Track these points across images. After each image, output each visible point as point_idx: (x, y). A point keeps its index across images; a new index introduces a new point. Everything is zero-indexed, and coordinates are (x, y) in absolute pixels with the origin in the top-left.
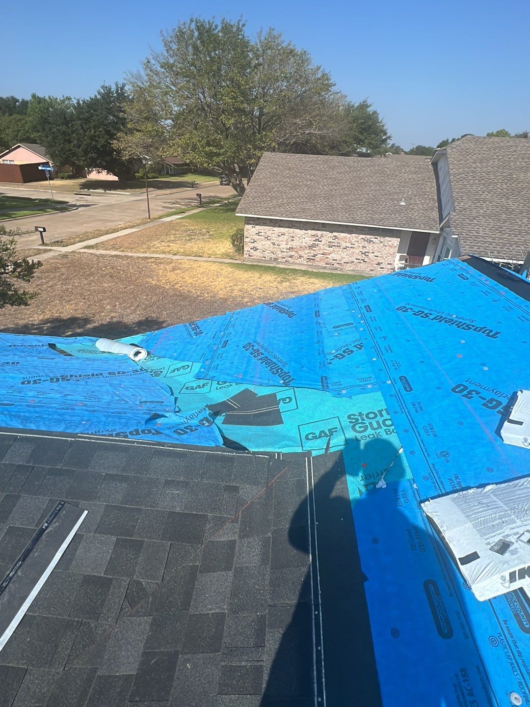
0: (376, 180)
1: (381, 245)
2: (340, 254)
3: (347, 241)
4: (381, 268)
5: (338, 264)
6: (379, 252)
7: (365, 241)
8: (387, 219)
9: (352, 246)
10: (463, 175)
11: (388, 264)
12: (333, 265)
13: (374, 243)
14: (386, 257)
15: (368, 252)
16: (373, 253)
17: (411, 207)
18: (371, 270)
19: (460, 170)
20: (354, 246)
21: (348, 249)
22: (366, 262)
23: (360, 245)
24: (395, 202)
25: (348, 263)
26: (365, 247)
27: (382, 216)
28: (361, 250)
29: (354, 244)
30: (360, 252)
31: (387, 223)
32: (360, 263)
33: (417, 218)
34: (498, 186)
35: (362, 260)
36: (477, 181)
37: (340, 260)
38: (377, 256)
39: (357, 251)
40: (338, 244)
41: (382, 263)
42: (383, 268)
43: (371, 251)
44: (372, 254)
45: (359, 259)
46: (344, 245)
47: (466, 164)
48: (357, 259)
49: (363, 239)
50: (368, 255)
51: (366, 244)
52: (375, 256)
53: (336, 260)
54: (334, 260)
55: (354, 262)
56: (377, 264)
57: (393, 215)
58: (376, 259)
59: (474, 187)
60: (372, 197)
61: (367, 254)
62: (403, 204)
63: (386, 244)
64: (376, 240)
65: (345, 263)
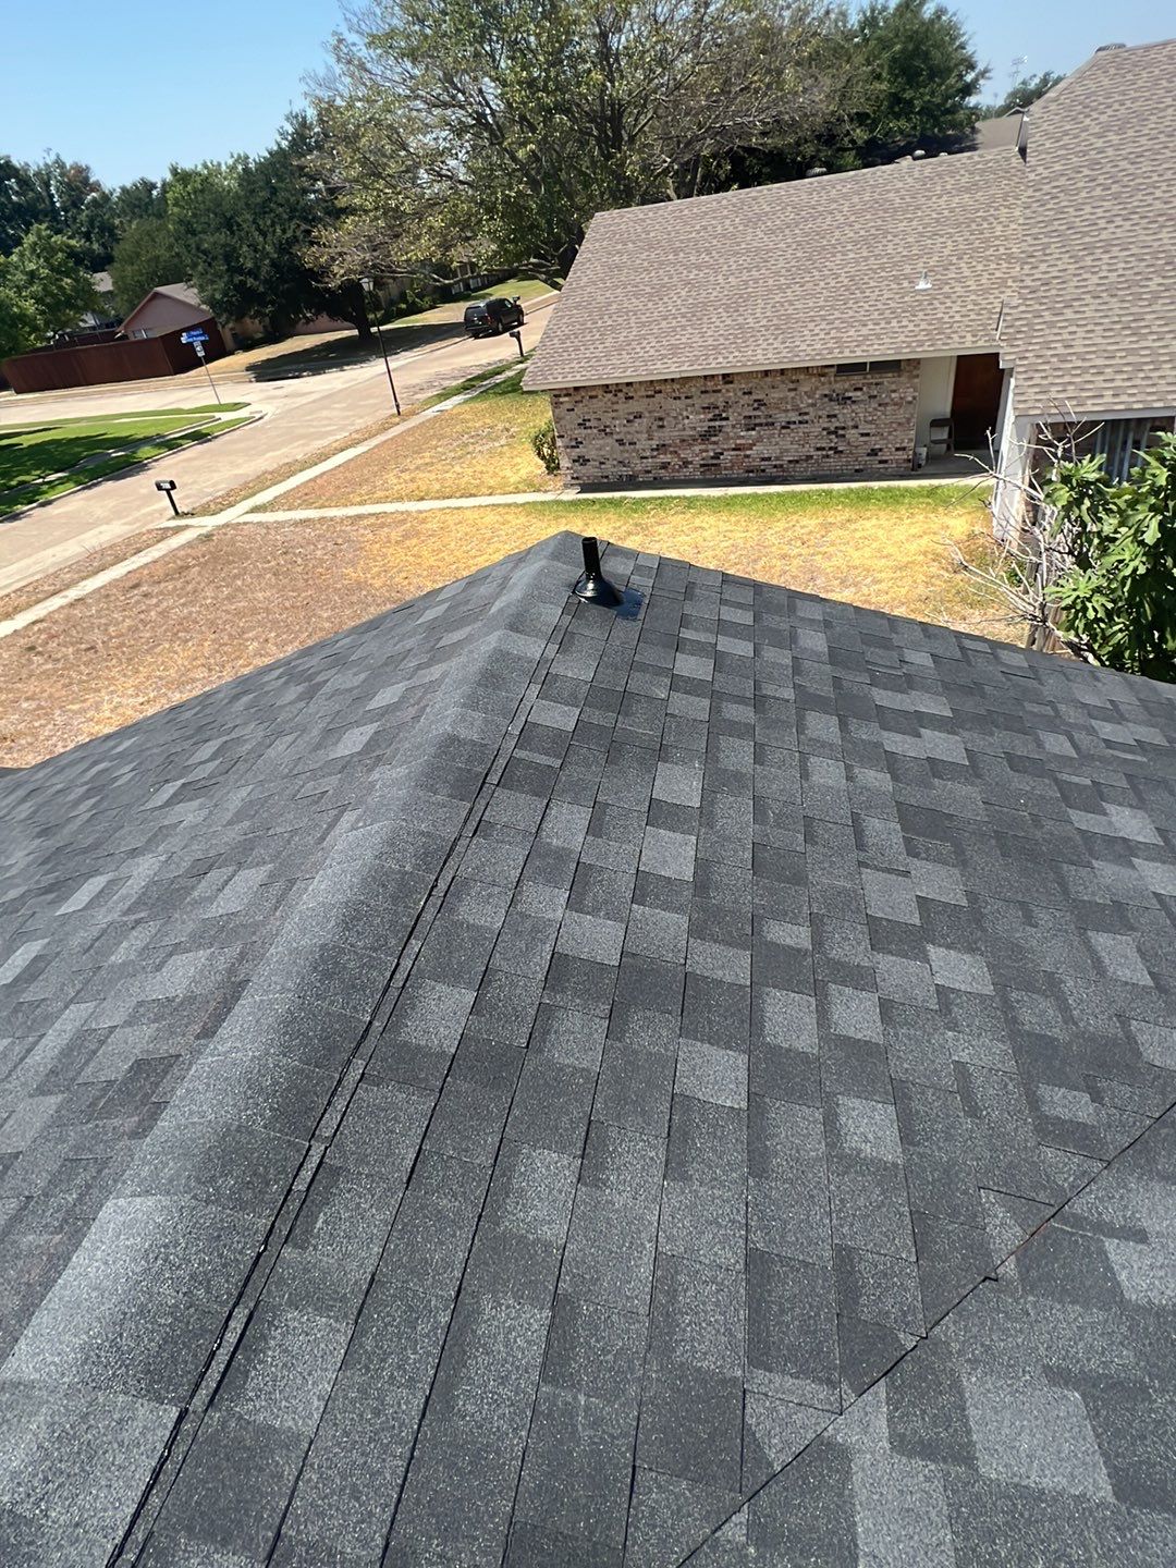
0: (862, 233)
1: (874, 404)
2: (777, 444)
3: (789, 407)
4: (881, 462)
5: (775, 466)
6: (871, 422)
7: (831, 400)
8: (878, 336)
9: (800, 418)
10: (1062, 181)
11: (897, 449)
12: (763, 471)
13: (854, 402)
14: (890, 433)
15: (843, 428)
16: (856, 427)
17: (946, 289)
18: (857, 471)
19: (1057, 167)
20: (806, 418)
21: (792, 426)
22: (841, 452)
23: (820, 413)
24: (906, 284)
25: (797, 462)
26: (835, 416)
27: (865, 331)
28: (826, 425)
29: (806, 414)
30: (824, 429)
31: (876, 347)
32: (828, 456)
33: (958, 318)
34: (1158, 193)
35: (831, 449)
36: (1098, 192)
37: (777, 459)
38: (868, 435)
39: (816, 429)
40: (770, 420)
41: (881, 450)
42: (886, 462)
43: (851, 424)
44: (853, 431)
45: (823, 449)
46: (782, 418)
47: (1078, 145)
48: (818, 449)
49: (826, 396)
50: (844, 436)
51: (836, 409)
52: (862, 435)
53: (769, 459)
54: (763, 459)
55: (811, 457)
56: (868, 455)
57: (894, 323)
58: (865, 442)
59: (1088, 209)
60: (846, 281)
61: (841, 432)
62: (922, 285)
63: (887, 400)
64: (859, 393)
65: (790, 462)
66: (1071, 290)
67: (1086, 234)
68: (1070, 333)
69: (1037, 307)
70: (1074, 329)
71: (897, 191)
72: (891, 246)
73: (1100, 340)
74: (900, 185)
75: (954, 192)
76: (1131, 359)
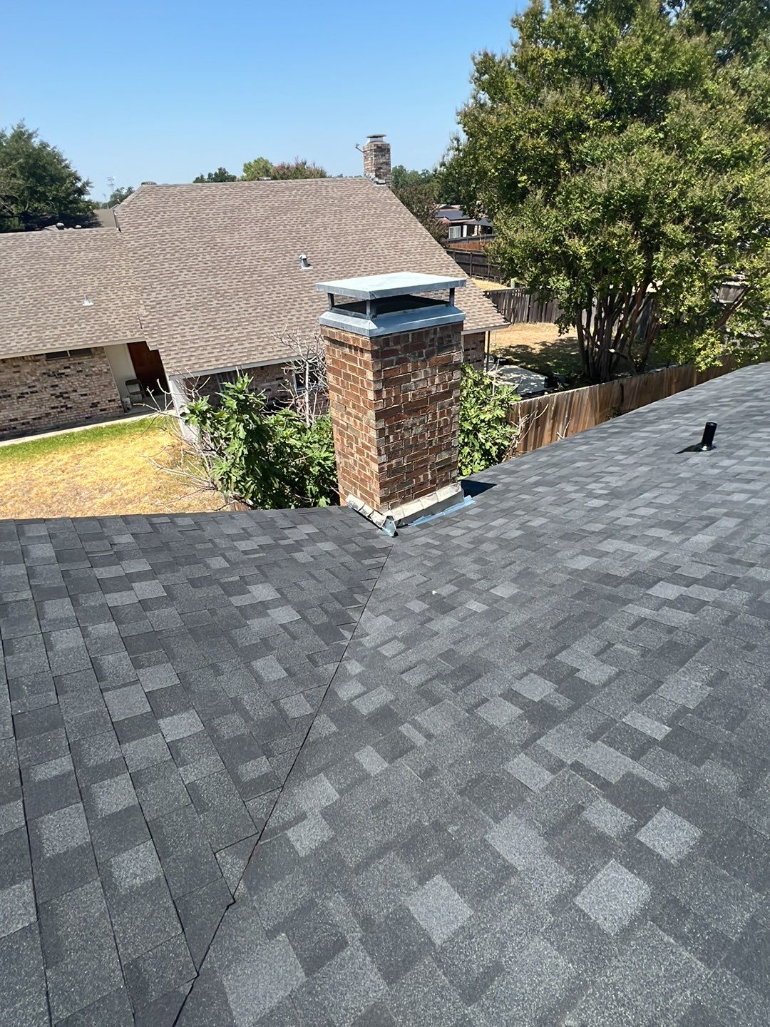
0: (32, 271)
1: (82, 376)
2: (18, 409)
3: (18, 383)
4: (101, 410)
5: (23, 424)
6: (85, 387)
7: (49, 376)
8: (68, 335)
9: (31, 390)
10: (147, 249)
11: (110, 401)
12: (15, 428)
13: (67, 376)
14: (101, 392)
15: (66, 393)
16: (75, 391)
17: (103, 305)
18: (87, 418)
19: (142, 242)
20: (35, 389)
21: (26, 396)
22: (71, 408)
23: (45, 385)
24: (75, 303)
25: (40, 418)
26: (57, 386)
27: (57, 332)
28: (52, 392)
29: (34, 387)
30: (52, 395)
31: (68, 341)
32: (62, 412)
33: (117, 322)
34: (200, 259)
35: (62, 407)
36: (168, 256)
37: (23, 419)
38: (86, 395)
39: (46, 396)
40: (5, 394)
41: (98, 403)
42: (105, 410)
43: (70, 389)
44: (74, 394)
45: (57, 407)
46: (17, 391)
47: (149, 231)
48: (53, 408)
49: (44, 374)
50: (69, 398)
51: (56, 381)
52: (82, 395)
53: (16, 419)
54: (11, 420)
55: (50, 414)
56: (91, 407)
57: (76, 326)
58: (86, 400)
59: (167, 265)
60: (31, 301)
61: (66, 395)
62: (86, 303)
63: (91, 373)
64: (68, 370)
65: (34, 419)
66: (174, 308)
67: (171, 277)
68: (182, 329)
69: (158, 316)
70: (183, 327)
71: (49, 247)
72: (56, 280)
73: (198, 333)
74: (49, 244)
75: (88, 251)
76: (216, 342)
